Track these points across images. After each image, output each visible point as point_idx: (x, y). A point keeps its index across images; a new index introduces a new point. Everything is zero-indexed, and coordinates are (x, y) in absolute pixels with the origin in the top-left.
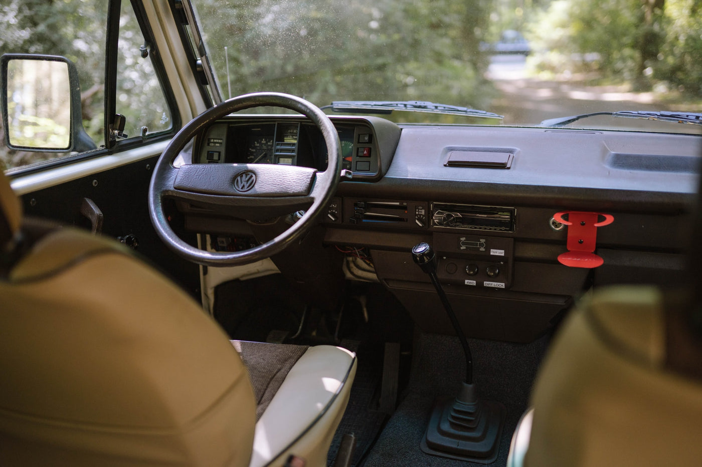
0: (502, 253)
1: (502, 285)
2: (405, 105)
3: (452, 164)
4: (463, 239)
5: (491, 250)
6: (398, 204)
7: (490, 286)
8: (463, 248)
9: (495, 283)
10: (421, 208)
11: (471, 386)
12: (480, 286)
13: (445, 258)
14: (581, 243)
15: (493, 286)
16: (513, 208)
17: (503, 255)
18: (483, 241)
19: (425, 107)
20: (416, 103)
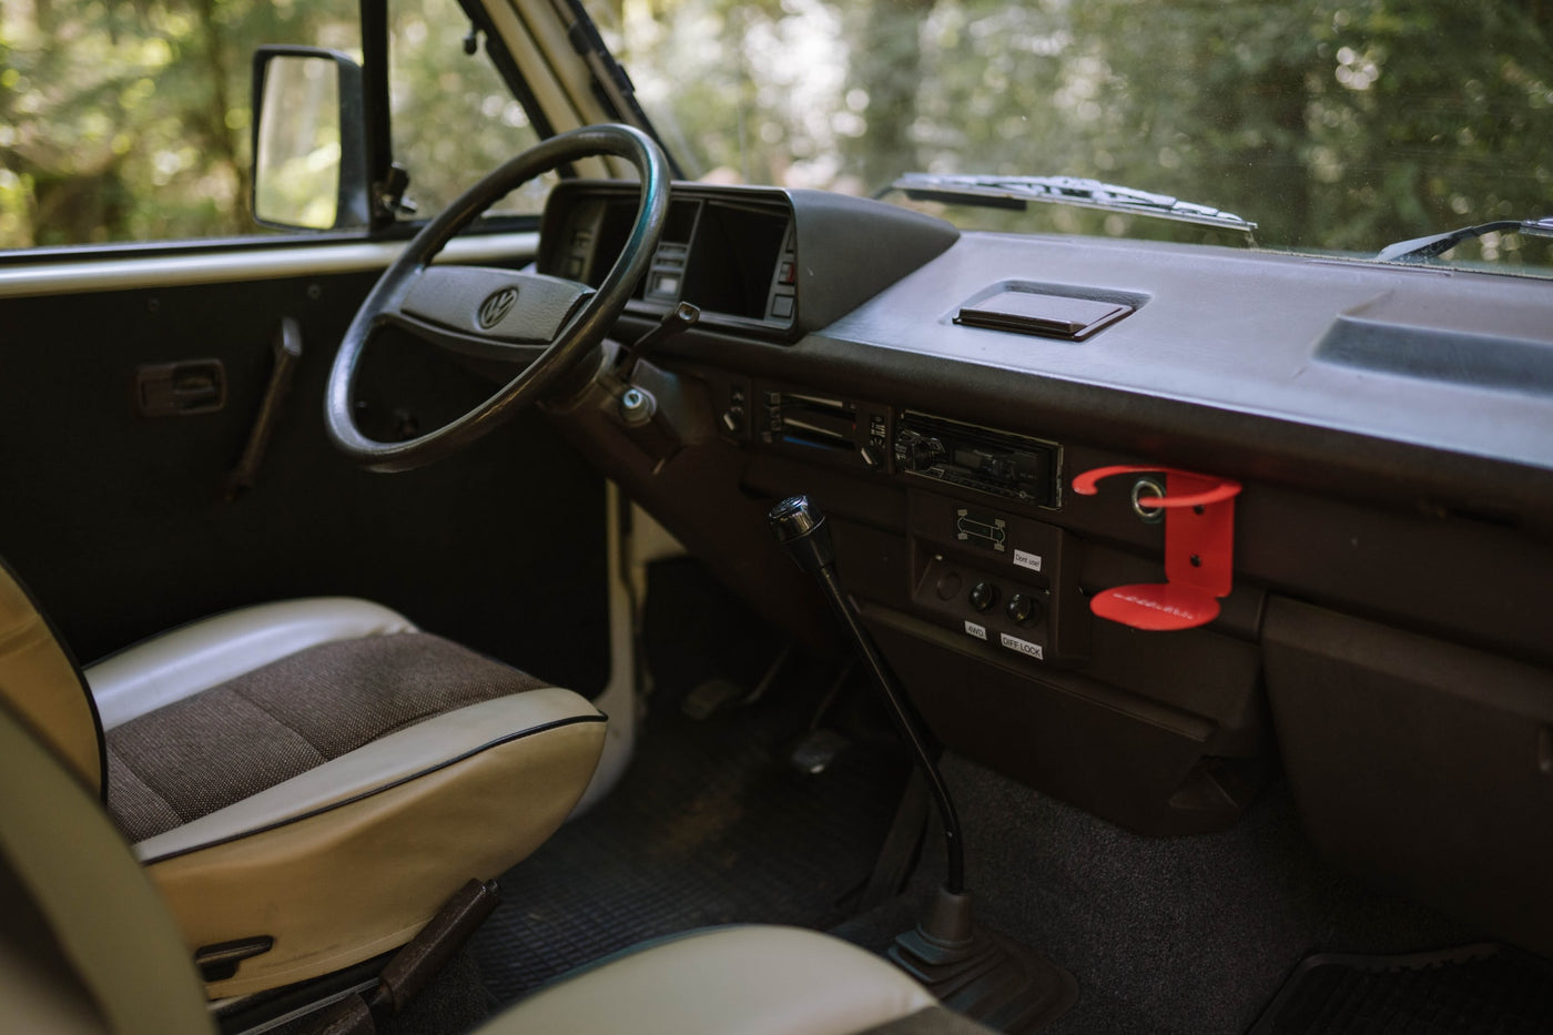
0: (1036, 564)
1: (1036, 650)
2: (1048, 189)
3: (970, 319)
4: (963, 513)
5: (1017, 552)
6: (839, 404)
7: (1012, 647)
8: (963, 536)
9: (1024, 643)
10: (879, 419)
11: (957, 899)
12: (993, 642)
13: (940, 558)
14: (1195, 563)
15: (1018, 649)
16: (1056, 444)
17: (1038, 568)
18: (1000, 524)
19: (1085, 194)
20: (1066, 182)
